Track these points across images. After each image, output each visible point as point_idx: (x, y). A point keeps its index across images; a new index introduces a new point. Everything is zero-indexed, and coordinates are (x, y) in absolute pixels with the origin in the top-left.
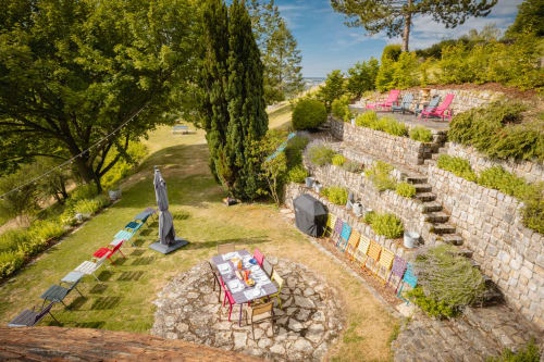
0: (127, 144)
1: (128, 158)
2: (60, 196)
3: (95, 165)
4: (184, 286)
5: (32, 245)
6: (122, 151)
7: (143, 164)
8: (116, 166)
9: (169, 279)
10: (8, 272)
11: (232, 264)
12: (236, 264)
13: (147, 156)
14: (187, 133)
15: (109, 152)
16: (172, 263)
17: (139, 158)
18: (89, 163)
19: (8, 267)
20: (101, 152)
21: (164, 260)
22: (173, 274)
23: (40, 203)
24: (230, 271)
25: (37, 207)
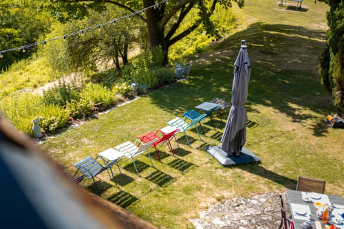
0: (213, 8)
1: (210, 28)
2: (120, 60)
3: (168, 28)
4: (236, 216)
5: (79, 105)
6: (205, 16)
7: (227, 41)
8: (192, 35)
9: (219, 200)
10: (51, 128)
11: (314, 210)
12: (320, 211)
13: (233, 32)
14: (300, 9)
15: (188, 15)
16: (230, 180)
17: (224, 31)
18: (161, 24)
19: (52, 122)
20: (178, 14)
21: (220, 172)
22: (226, 194)
23: (98, 64)
24: (307, 219)
25: (94, 68)
